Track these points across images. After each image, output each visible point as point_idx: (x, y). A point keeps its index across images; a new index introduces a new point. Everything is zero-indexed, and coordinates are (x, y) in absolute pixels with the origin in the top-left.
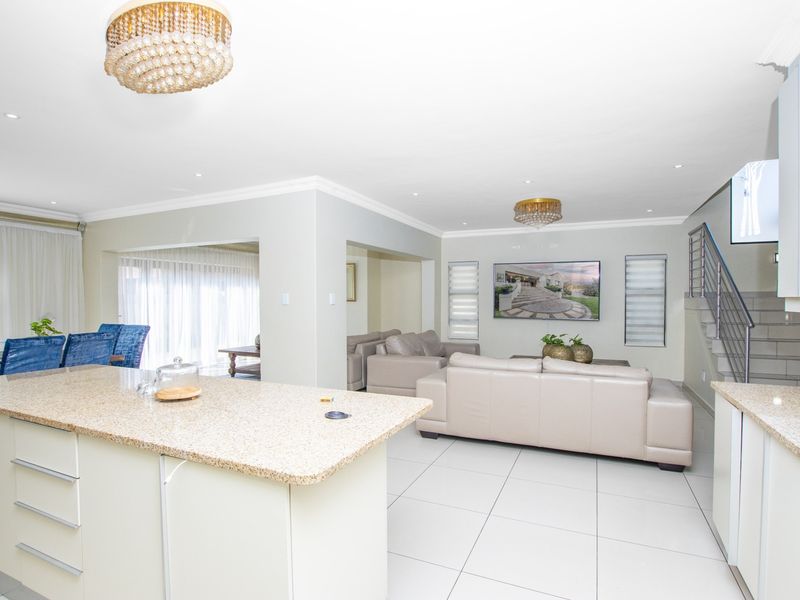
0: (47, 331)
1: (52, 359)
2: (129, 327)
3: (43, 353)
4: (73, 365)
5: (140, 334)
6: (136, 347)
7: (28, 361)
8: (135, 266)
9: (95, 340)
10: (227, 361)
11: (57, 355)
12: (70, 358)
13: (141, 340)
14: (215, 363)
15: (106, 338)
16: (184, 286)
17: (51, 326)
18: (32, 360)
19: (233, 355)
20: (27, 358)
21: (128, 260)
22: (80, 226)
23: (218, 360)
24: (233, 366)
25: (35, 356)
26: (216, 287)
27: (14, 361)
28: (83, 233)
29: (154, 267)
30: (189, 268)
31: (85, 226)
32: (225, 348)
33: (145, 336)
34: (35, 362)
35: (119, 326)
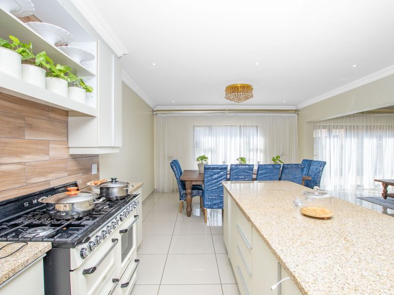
0: (278, 161)
1: (275, 175)
2: (315, 161)
3: (272, 172)
4: (285, 180)
5: (321, 166)
6: (318, 173)
7: (266, 175)
8: (323, 129)
9: (295, 168)
10: (382, 187)
11: (278, 173)
12: (283, 176)
13: (321, 169)
14: (373, 188)
15: (300, 167)
16: (352, 138)
17: (280, 159)
18: (267, 175)
19: (386, 185)
20: (266, 173)
21: (320, 126)
22: (296, 111)
23: (376, 186)
24: (385, 192)
25: (269, 173)
26: (375, 139)
27: (261, 174)
28: (298, 114)
29: (334, 128)
30: (356, 127)
31: (299, 111)
32: (381, 178)
33: (323, 167)
34: (269, 176)
35: (311, 161)
